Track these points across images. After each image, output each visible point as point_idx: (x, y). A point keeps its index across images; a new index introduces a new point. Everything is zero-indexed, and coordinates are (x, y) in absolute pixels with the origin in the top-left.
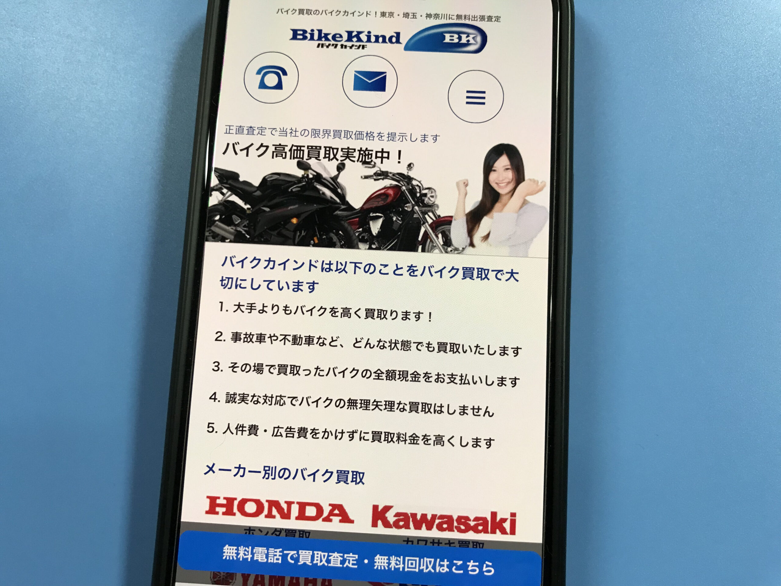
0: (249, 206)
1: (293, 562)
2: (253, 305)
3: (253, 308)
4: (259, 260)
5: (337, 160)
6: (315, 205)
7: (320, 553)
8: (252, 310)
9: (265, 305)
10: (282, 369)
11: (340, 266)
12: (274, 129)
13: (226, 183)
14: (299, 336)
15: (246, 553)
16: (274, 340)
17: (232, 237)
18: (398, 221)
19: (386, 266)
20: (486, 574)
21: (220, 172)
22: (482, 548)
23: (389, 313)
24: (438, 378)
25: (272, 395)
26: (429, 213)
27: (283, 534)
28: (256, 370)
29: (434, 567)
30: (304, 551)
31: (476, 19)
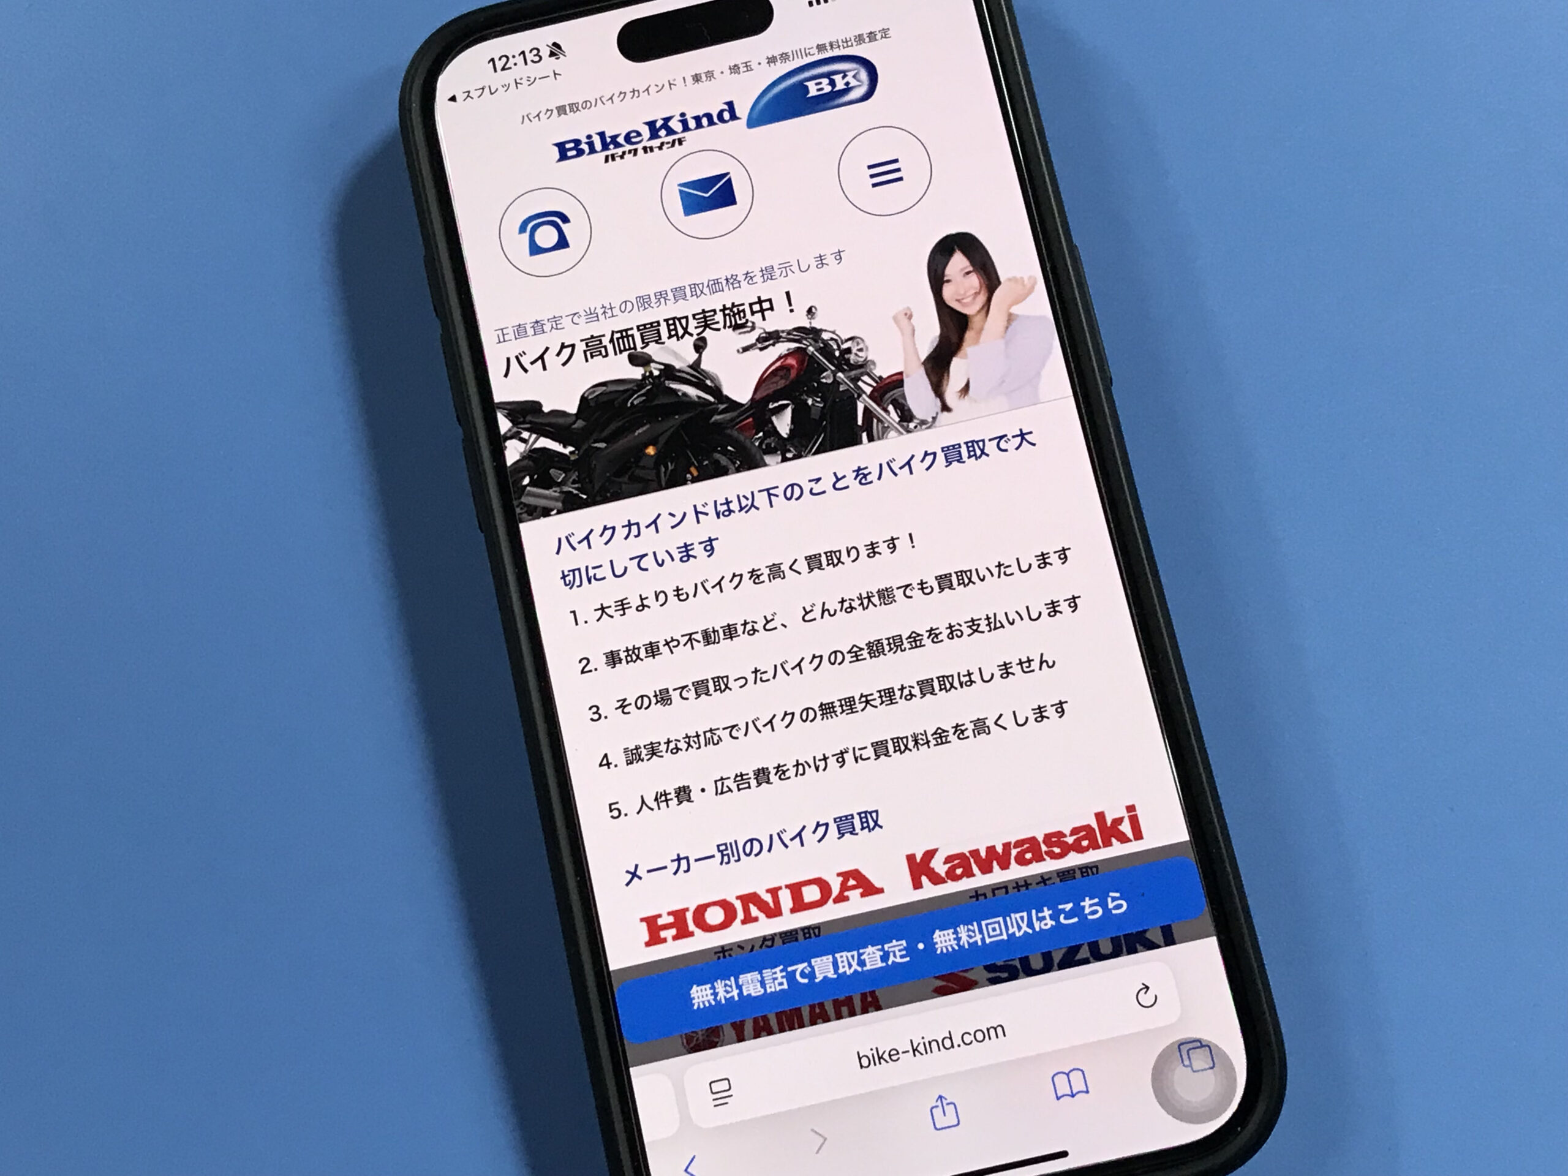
0: (571, 449)
1: (806, 981)
2: (624, 602)
3: (625, 606)
4: (614, 528)
5: (691, 335)
6: (677, 417)
7: (844, 954)
8: (626, 610)
9: (643, 597)
10: (701, 688)
11: (744, 502)
12: (575, 314)
13: (524, 423)
14: (711, 630)
15: (729, 989)
16: (674, 647)
17: (559, 505)
18: (817, 404)
19: (818, 480)
20: (1114, 912)
21: (508, 407)
22: (1097, 873)
23: (844, 553)
24: (952, 632)
25: (697, 732)
26: (863, 378)
27: (778, 941)
28: (660, 702)
29: (1030, 925)
30: (818, 959)
31: (849, 44)
